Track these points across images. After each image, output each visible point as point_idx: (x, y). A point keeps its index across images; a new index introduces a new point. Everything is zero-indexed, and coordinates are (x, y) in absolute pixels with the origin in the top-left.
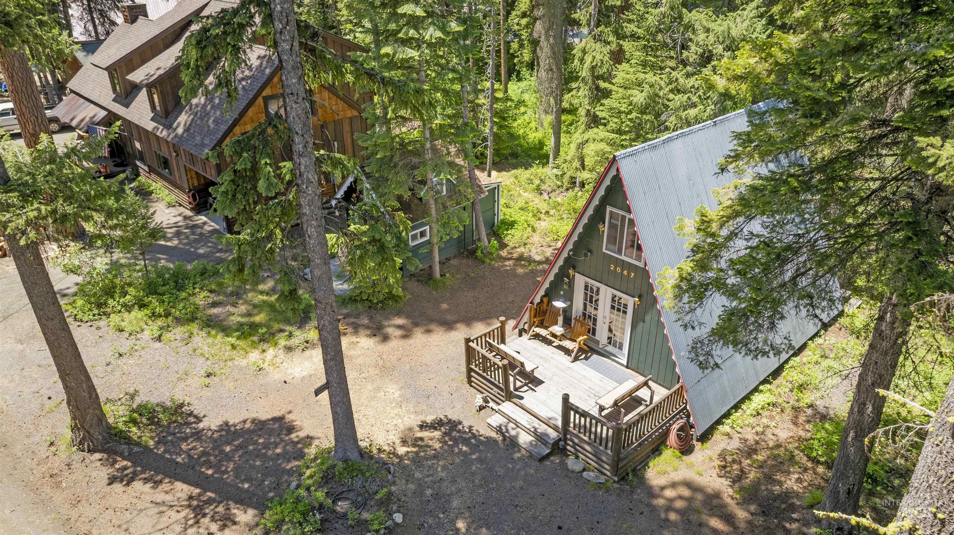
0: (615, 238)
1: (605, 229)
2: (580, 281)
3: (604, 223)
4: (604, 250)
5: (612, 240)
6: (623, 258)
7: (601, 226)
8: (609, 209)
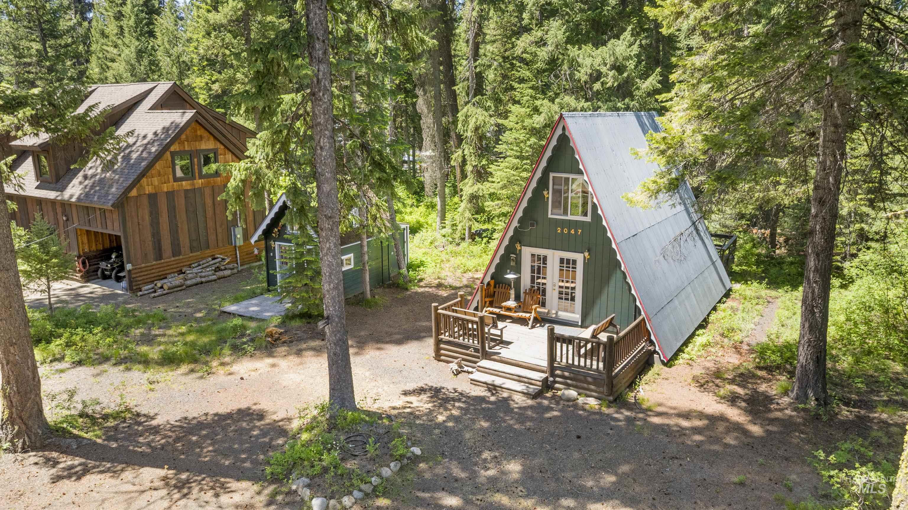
0: (560, 203)
1: (549, 195)
2: (527, 252)
3: (548, 190)
4: (550, 216)
5: (557, 204)
6: (570, 217)
7: (545, 193)
8: (552, 175)
